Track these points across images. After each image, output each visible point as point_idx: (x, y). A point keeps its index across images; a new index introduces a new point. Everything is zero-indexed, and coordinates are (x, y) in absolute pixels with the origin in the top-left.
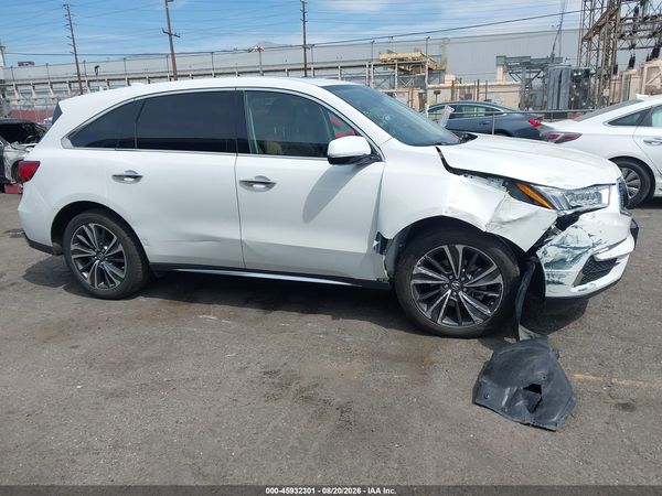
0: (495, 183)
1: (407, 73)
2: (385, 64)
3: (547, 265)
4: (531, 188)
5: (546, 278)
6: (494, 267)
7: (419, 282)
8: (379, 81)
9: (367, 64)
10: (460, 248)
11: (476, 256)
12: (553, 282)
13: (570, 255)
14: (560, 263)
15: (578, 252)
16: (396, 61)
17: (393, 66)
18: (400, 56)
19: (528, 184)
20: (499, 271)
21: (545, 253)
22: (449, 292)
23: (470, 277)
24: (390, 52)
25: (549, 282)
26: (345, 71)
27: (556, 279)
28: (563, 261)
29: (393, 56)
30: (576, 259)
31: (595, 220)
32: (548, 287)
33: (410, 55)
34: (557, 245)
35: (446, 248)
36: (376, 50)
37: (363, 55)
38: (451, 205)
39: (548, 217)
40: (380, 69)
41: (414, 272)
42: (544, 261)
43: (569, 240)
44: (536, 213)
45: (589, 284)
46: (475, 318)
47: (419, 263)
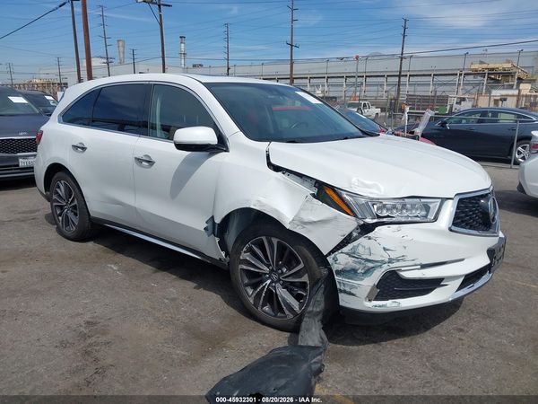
0: (308, 183)
1: (498, 81)
2: (476, 73)
3: (339, 272)
4: (335, 191)
5: (338, 286)
6: (301, 266)
7: (245, 267)
8: (469, 88)
9: (458, 73)
10: (275, 241)
11: (287, 251)
12: (345, 292)
13: (362, 267)
14: (351, 273)
15: (370, 265)
16: (486, 71)
17: (483, 75)
18: (491, 66)
19: (332, 188)
20: (306, 270)
21: (335, 260)
22: (268, 282)
23: (285, 270)
24: (481, 63)
25: (341, 291)
26: (436, 78)
27: (348, 289)
28: (354, 271)
29: (485, 66)
30: (368, 272)
31: (399, 235)
32: (341, 296)
33: (501, 65)
34: (347, 254)
35: (264, 238)
36: (468, 61)
37: (457, 65)
38: (261, 199)
39: (348, 224)
40: (471, 78)
41: (241, 258)
42: (335, 267)
43: (361, 250)
44: (335, 218)
45: (390, 301)
46: (287, 312)
47: (245, 249)
